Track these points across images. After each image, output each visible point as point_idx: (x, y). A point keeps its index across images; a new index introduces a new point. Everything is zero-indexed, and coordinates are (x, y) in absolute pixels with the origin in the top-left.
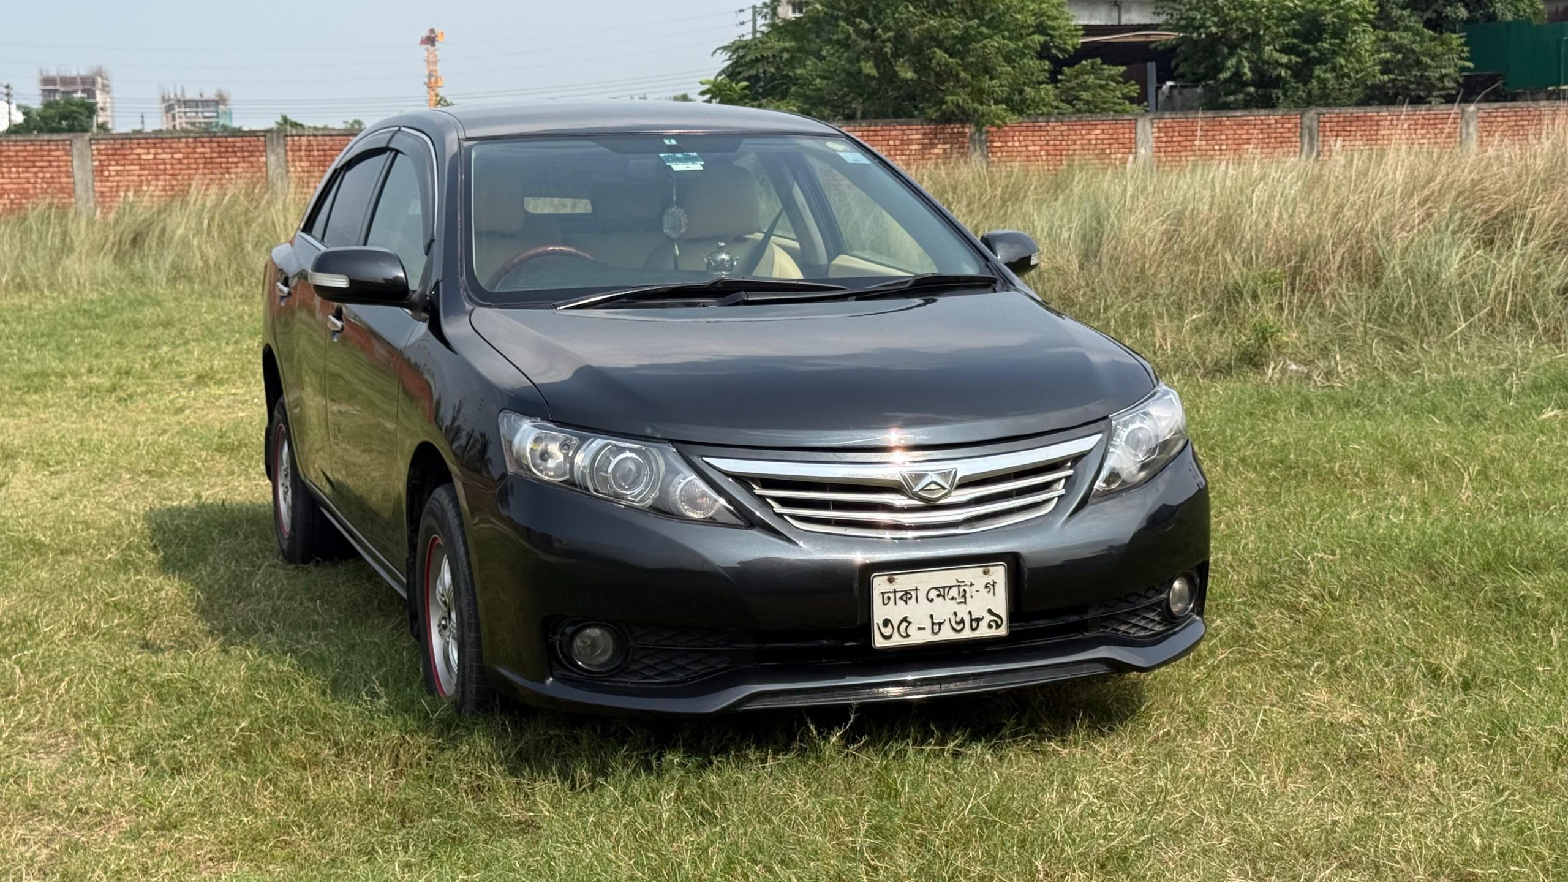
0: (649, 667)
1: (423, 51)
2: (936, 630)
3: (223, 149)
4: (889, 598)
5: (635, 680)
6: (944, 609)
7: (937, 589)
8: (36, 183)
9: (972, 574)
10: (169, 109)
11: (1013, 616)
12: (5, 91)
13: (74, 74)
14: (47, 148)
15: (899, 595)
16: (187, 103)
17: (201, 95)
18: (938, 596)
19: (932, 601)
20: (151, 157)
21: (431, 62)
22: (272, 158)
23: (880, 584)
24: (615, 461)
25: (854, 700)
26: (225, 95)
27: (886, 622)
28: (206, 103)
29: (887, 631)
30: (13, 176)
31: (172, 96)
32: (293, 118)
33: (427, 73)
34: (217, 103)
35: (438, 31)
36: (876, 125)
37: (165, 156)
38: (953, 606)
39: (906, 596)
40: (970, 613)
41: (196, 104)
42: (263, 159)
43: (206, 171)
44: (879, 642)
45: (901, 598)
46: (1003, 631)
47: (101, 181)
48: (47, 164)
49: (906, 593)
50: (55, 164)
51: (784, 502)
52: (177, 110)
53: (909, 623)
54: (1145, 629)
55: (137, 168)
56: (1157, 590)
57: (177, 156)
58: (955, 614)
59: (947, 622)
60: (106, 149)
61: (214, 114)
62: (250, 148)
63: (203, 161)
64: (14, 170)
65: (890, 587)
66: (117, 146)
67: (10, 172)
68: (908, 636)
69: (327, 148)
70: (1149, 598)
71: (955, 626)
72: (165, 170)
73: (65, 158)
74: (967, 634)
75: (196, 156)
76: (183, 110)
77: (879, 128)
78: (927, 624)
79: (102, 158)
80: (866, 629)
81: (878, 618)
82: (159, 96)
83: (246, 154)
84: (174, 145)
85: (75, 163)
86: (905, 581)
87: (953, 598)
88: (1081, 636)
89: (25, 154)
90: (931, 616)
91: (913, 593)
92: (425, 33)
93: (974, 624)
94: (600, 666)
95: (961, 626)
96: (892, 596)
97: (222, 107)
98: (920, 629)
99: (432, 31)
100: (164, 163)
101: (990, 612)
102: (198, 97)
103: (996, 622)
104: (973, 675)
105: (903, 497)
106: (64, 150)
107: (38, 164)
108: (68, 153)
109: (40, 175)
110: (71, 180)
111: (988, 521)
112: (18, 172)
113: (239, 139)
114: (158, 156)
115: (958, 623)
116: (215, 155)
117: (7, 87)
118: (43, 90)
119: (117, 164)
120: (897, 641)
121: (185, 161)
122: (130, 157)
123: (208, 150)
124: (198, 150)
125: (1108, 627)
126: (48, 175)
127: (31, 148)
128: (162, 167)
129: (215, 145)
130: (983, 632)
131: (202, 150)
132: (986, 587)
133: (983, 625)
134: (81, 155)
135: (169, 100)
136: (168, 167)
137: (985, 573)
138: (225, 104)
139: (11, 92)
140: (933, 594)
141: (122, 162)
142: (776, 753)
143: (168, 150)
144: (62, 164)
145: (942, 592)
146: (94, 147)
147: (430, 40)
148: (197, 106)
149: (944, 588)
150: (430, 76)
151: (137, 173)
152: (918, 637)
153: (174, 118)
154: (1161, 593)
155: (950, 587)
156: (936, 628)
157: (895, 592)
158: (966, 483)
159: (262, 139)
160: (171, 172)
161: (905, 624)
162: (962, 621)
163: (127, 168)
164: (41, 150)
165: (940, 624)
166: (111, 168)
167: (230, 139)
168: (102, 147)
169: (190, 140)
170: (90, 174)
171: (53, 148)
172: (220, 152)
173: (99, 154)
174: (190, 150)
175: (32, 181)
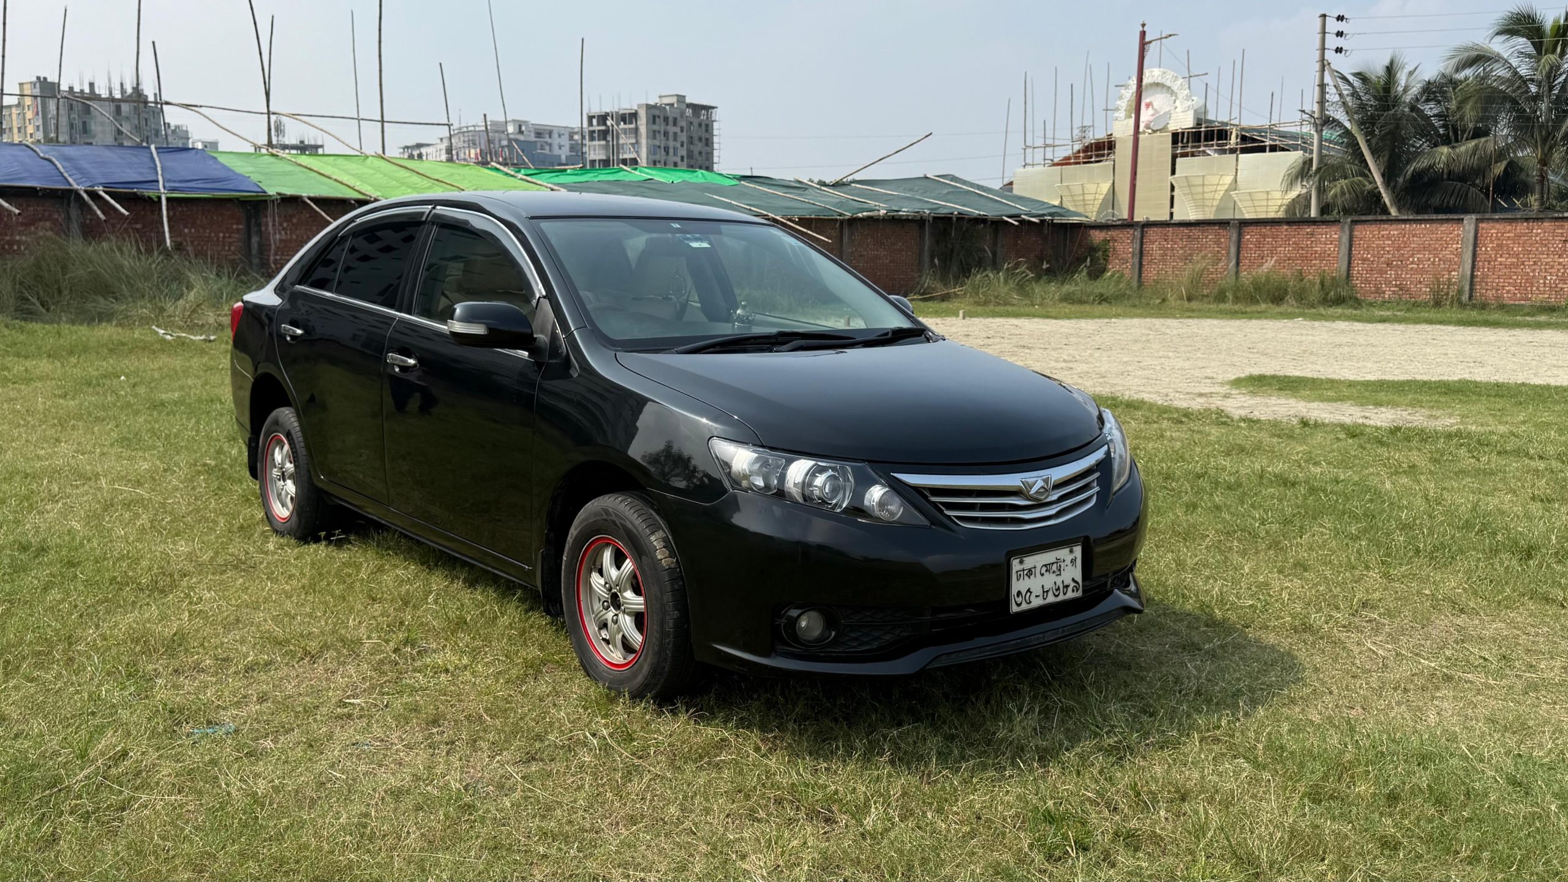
0: (855, 639)
2: (1045, 597)
4: (1020, 575)
6: (1049, 580)
7: (1045, 565)
9: (1064, 554)
11: (1084, 582)
15: (1026, 572)
18: (1046, 571)
19: (1043, 575)
23: (1015, 565)
27: (1019, 593)
38: (1054, 578)
39: (1030, 573)
40: (1063, 582)
44: (1014, 609)
45: (1027, 574)
49: (1030, 570)
53: (1031, 593)
58: (1055, 583)
59: (1051, 590)
65: (1021, 567)
68: (1030, 602)
71: (1055, 592)
74: (1061, 598)
78: (1040, 592)
80: (1007, 600)
81: (1014, 591)
86: (1029, 561)
87: (1054, 572)
91: (1033, 570)
93: (1065, 590)
95: (1058, 592)
96: (1022, 573)
98: (1036, 596)
101: (1073, 580)
103: (1076, 587)
105: (1023, 499)
115: (1056, 590)
120: (1025, 606)
130: (1070, 595)
132: (1071, 561)
133: (1070, 589)
137: (1071, 552)
140: (1043, 570)
145: (1048, 568)
149: (1049, 565)
152: (1035, 603)
155: (1053, 564)
156: (1045, 595)
157: (1023, 570)
158: (1057, 485)
161: (1029, 594)
162: (1059, 588)
165: (1047, 591)
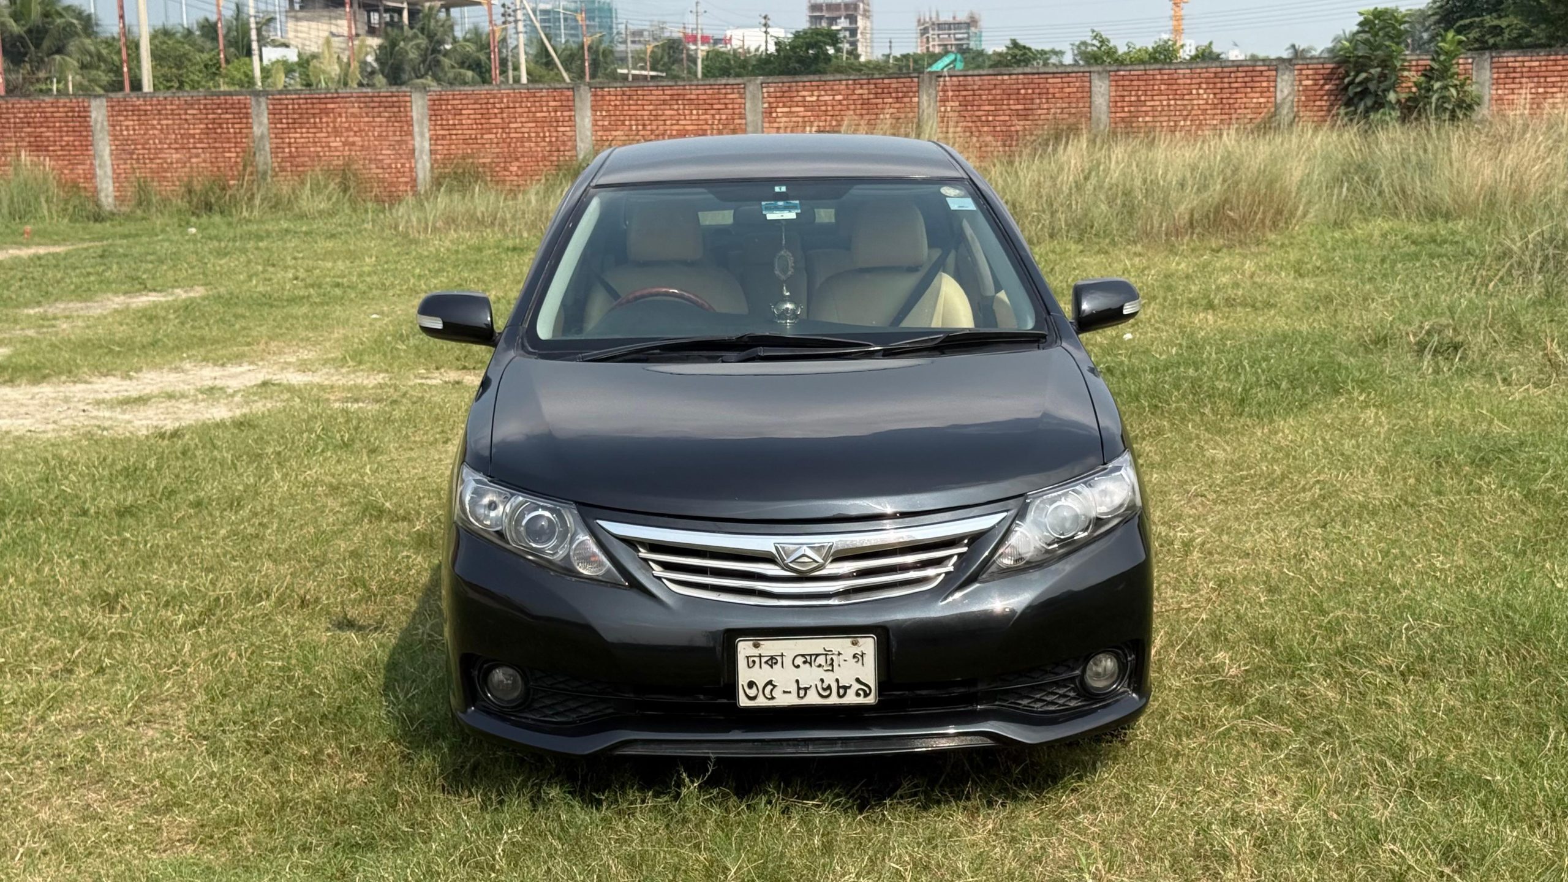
0: (547, 706)
2: (802, 694)
3: (880, 91)
4: (754, 662)
5: (537, 717)
6: (810, 676)
7: (803, 656)
8: (713, 124)
9: (840, 645)
10: (925, 31)
11: (883, 685)
12: (763, 21)
14: (724, 91)
15: (764, 660)
16: (940, 26)
17: (954, 18)
18: (805, 662)
19: (798, 667)
20: (814, 98)
22: (925, 98)
23: (744, 648)
24: (528, 517)
25: (712, 753)
26: (977, 17)
27: (751, 684)
28: (958, 25)
29: (752, 692)
30: (694, 117)
31: (927, 19)
34: (968, 25)
36: (1557, 54)
37: (827, 98)
38: (821, 673)
39: (772, 661)
40: (837, 680)
41: (949, 26)
42: (916, 100)
43: (864, 112)
44: (743, 702)
45: (766, 662)
46: (871, 700)
47: (770, 122)
48: (723, 106)
49: (772, 658)
50: (730, 106)
51: (667, 566)
52: (931, 32)
53: (775, 686)
54: (1053, 703)
55: (802, 109)
56: (1069, 667)
57: (839, 97)
58: (822, 681)
59: (813, 688)
60: (775, 92)
61: (965, 36)
62: (905, 89)
63: (860, 102)
64: (694, 112)
65: (756, 652)
66: (785, 89)
67: (691, 114)
68: (773, 698)
69: (976, 87)
70: (1057, 674)
71: (821, 692)
72: (826, 111)
73: (739, 101)
74: (834, 700)
75: (855, 97)
76: (936, 32)
77: (1559, 57)
78: (793, 688)
79: (772, 100)
80: (731, 688)
81: (743, 679)
82: (916, 19)
83: (900, 95)
84: (836, 87)
85: (748, 105)
86: (770, 647)
87: (820, 666)
88: (970, 708)
89: (705, 97)
90: (797, 681)
91: (779, 659)
93: (842, 691)
94: (509, 702)
95: (828, 693)
96: (757, 660)
97: (973, 29)
98: (785, 692)
100: (826, 105)
101: (858, 680)
102: (951, 20)
103: (864, 691)
104: (840, 739)
105: (777, 567)
106: (739, 93)
107: (715, 107)
108: (742, 96)
109: (717, 117)
110: (743, 121)
111: (865, 594)
112: (698, 114)
113: (894, 81)
114: (821, 98)
115: (824, 689)
116: (872, 96)
117: (765, 17)
118: (811, 17)
119: (784, 106)
120: (762, 702)
121: (845, 102)
122: (796, 99)
123: (866, 92)
124: (857, 92)
125: (1006, 701)
126: (724, 117)
127: (709, 92)
128: (823, 108)
129: (872, 86)
130: (851, 699)
131: (860, 91)
132: (854, 657)
133: (851, 693)
134: (754, 97)
135: (925, 22)
136: (830, 108)
137: (854, 644)
138: (976, 27)
139: (769, 22)
140: (799, 661)
141: (789, 104)
142: (657, 795)
143: (829, 93)
144: (737, 106)
145: (809, 659)
146: (765, 90)
148: (950, 29)
149: (811, 655)
151: (801, 114)
152: (782, 700)
153: (928, 41)
154: (1073, 670)
155: (817, 655)
156: (802, 693)
157: (760, 656)
158: (841, 556)
159: (916, 80)
160: (831, 113)
161: (769, 687)
162: (829, 687)
163: (794, 109)
164: (719, 93)
165: (806, 689)
166: (779, 110)
167: (886, 81)
168: (772, 90)
169: (850, 82)
170: (760, 116)
171: (729, 91)
172: (876, 94)
173: (769, 96)
174: (850, 92)
175: (710, 122)
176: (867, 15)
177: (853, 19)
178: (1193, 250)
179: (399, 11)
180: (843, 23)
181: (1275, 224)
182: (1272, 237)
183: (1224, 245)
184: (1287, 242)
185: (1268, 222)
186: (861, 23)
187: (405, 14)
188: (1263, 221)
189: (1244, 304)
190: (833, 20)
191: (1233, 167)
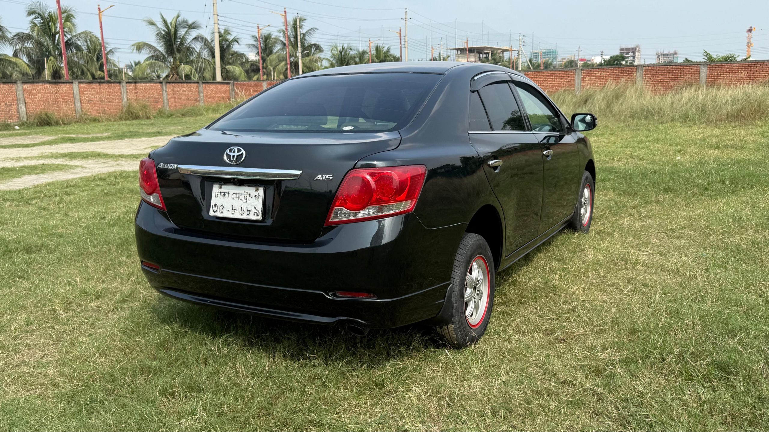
1: (747, 34)
10: (658, 57)
13: (630, 47)
14: (568, 72)
16: (664, 55)
17: (670, 52)
21: (749, 38)
22: (638, 74)
26: (677, 52)
28: (669, 55)
30: (557, 81)
31: (660, 53)
32: (689, 59)
33: (747, 41)
34: (674, 54)
35: (753, 27)
37: (604, 74)
41: (667, 55)
43: (616, 79)
47: (583, 82)
48: (568, 77)
50: (570, 77)
55: (595, 78)
57: (608, 74)
61: (672, 58)
73: (573, 75)
76: (662, 57)
82: (655, 53)
92: (748, 28)
97: (675, 56)
99: (751, 27)
102: (668, 53)
106: (573, 72)
107: (565, 77)
109: (565, 81)
110: (574, 82)
112: (559, 80)
113: (628, 68)
114: (601, 74)
116: (620, 73)
126: (568, 81)
135: (658, 54)
139: (604, 55)
144: (572, 77)
147: (750, 31)
150: (748, 43)
153: (659, 60)
160: (605, 79)
163: (592, 78)
170: (580, 80)
171: (570, 72)
175: (563, 82)
176: (639, 51)
177: (634, 53)
178: (725, 127)
179: (488, 53)
180: (631, 54)
181: (760, 118)
182: (758, 122)
183: (738, 125)
184: (763, 124)
185: (757, 117)
186: (637, 54)
187: (490, 54)
188: (755, 116)
189: (732, 147)
190: (627, 53)
191: (748, 97)
